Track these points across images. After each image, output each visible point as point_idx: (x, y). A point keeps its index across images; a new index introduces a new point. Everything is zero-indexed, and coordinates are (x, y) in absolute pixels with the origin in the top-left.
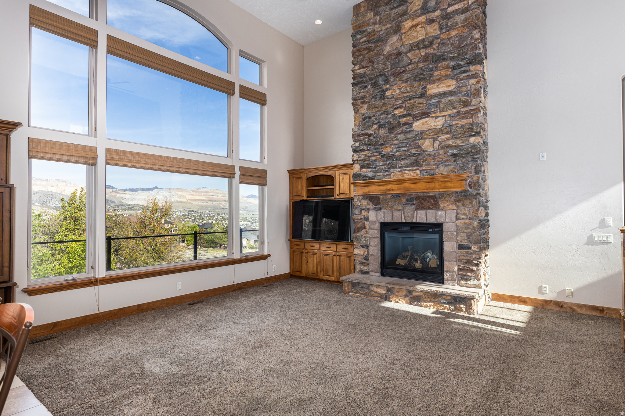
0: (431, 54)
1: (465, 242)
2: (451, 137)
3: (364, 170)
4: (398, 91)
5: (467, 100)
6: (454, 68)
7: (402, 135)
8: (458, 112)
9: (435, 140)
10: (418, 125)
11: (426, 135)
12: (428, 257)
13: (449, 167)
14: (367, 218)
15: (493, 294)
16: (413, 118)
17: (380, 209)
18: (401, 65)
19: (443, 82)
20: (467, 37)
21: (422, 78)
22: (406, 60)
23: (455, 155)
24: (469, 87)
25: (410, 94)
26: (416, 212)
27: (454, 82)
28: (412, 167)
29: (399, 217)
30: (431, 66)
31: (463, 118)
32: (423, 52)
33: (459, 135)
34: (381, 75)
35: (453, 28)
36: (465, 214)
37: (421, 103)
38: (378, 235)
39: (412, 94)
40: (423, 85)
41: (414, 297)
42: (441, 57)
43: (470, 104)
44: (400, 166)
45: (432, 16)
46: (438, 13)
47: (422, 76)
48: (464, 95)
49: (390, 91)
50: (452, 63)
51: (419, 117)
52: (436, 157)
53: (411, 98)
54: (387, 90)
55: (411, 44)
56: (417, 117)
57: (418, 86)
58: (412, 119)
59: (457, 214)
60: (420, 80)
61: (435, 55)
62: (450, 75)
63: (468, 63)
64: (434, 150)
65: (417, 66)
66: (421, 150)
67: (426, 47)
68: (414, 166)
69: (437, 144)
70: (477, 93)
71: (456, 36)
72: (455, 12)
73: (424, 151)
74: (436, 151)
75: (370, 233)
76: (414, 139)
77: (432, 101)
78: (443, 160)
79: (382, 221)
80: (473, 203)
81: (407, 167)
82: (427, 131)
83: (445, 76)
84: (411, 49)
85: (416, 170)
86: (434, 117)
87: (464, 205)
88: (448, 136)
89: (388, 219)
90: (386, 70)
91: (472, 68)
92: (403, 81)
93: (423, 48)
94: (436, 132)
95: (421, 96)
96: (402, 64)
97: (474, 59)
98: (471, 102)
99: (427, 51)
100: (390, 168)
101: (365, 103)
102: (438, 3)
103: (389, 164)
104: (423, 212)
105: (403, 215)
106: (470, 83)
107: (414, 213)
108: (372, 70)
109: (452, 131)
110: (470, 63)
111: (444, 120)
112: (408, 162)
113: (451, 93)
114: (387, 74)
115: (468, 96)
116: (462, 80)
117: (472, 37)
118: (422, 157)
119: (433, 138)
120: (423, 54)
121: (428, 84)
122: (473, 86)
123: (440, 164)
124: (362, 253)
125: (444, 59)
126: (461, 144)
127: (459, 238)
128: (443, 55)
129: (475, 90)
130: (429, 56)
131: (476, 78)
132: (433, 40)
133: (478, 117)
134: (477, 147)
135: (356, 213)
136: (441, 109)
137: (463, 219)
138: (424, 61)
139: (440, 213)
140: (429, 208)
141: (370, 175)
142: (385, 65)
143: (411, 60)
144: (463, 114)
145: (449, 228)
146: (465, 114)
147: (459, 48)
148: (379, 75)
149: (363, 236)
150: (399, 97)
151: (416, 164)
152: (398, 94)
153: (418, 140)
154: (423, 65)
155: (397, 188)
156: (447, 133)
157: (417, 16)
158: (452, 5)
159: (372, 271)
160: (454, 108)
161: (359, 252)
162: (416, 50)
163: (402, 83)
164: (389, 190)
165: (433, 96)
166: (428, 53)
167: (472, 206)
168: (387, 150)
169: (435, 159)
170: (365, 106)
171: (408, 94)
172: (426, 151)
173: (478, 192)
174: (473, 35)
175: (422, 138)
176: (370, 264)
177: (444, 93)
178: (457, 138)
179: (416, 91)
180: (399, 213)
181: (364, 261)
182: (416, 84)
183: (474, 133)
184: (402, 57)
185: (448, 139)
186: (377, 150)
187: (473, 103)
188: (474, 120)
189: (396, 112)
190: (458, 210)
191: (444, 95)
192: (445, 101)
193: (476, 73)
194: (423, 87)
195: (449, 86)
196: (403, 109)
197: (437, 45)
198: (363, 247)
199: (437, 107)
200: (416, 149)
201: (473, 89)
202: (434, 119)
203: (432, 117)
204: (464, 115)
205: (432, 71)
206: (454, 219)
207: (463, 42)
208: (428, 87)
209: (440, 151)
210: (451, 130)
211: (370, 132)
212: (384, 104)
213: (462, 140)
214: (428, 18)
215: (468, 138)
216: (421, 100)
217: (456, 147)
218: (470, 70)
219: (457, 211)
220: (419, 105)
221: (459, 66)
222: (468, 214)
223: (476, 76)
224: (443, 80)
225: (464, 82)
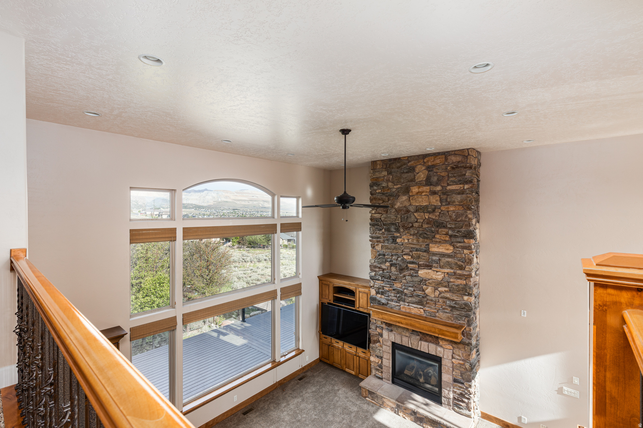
0: (433, 219)
1: (459, 378)
2: (449, 291)
3: (379, 296)
4: (406, 241)
5: (462, 265)
6: (451, 236)
7: (410, 277)
8: (455, 273)
9: (436, 289)
10: (422, 273)
11: (429, 283)
12: (430, 372)
13: (447, 314)
14: (381, 335)
15: (482, 413)
16: (419, 266)
17: (392, 331)
18: (409, 221)
19: (443, 245)
20: (462, 215)
21: (426, 237)
22: (412, 219)
23: (453, 308)
24: (464, 255)
25: (416, 246)
26: (420, 342)
27: (452, 248)
28: (417, 305)
29: (406, 341)
30: (433, 229)
31: (459, 278)
32: (427, 216)
33: (455, 291)
34: (393, 224)
35: (451, 203)
36: (459, 356)
37: (424, 257)
38: (391, 351)
39: (418, 247)
40: (427, 242)
41: (418, 417)
42: (441, 224)
43: (464, 269)
44: (407, 301)
45: (435, 189)
46: (439, 188)
47: (425, 235)
48: (459, 260)
49: (400, 239)
50: (450, 232)
51: (423, 266)
52: (437, 303)
54: (397, 237)
55: (417, 206)
56: (421, 266)
57: (423, 242)
58: (417, 267)
59: (453, 353)
60: (424, 238)
61: (436, 221)
62: (448, 241)
63: (463, 236)
64: (435, 297)
65: (422, 225)
66: (425, 293)
67: (430, 213)
68: (419, 305)
69: (437, 293)
71: (454, 211)
72: (452, 191)
73: (427, 295)
74: (437, 298)
75: (384, 348)
76: (419, 283)
77: (434, 258)
78: (442, 307)
79: (394, 341)
80: (466, 349)
81: (414, 304)
82: (429, 280)
83: (445, 240)
84: (417, 211)
85: (421, 308)
86: (435, 271)
87: (459, 349)
88: (447, 289)
89: (398, 341)
90: (397, 221)
91: (466, 240)
92: (411, 234)
93: (427, 213)
94: (437, 283)
95: (425, 251)
96: (409, 220)
97: (468, 235)
98: (465, 267)
99: (430, 216)
100: (399, 300)
101: (379, 242)
102: (439, 180)
103: (399, 297)
104: (426, 344)
105: (410, 342)
106: (465, 253)
107: (418, 342)
108: (386, 218)
109: (450, 286)
110: (465, 237)
111: (443, 275)
112: (414, 300)
113: (449, 256)
114: (398, 224)
115: (462, 262)
116: (458, 248)
117: (467, 216)
118: (426, 299)
119: (434, 287)
120: (427, 217)
121: (430, 243)
122: (466, 255)
123: (439, 310)
124: (377, 362)
125: (444, 227)
126: (456, 299)
127: (454, 373)
128: (443, 223)
129: (469, 259)
130: (432, 221)
131: (469, 249)
132: (435, 209)
133: (470, 281)
134: (469, 307)
135: (373, 328)
136: (441, 266)
137: (457, 359)
138: (427, 223)
139: (439, 349)
140: (430, 342)
141: (384, 301)
142: (397, 217)
143: (417, 219)
144: (458, 276)
145: (446, 363)
146: (460, 276)
147: (456, 221)
148: (391, 224)
149: (378, 348)
150: (407, 246)
151: (420, 303)
152: (406, 243)
153: (422, 285)
154: (427, 227)
155: (405, 323)
156: (445, 287)
157: (422, 185)
158: (450, 185)
159: (384, 378)
160: (452, 268)
161: (375, 360)
162: (421, 212)
163: (409, 236)
164: (399, 322)
165: (434, 254)
166: (430, 218)
167: (465, 350)
168: (397, 286)
169: (436, 304)
170: (380, 245)
171: (414, 246)
172: (429, 296)
173: (470, 341)
174: (467, 214)
175: (425, 285)
176: (383, 373)
177: (443, 254)
178: (453, 293)
179: (421, 246)
180: (407, 339)
181: (378, 368)
182: (421, 239)
183: (467, 294)
184: (410, 215)
185: (446, 291)
186: (389, 283)
187: (466, 269)
188: (467, 282)
189: (405, 257)
190: (454, 351)
191: (443, 255)
192: (445, 260)
193: (469, 246)
194: (426, 243)
195: (448, 249)
196: (410, 257)
197: (438, 214)
198: (378, 357)
199: (437, 263)
200: (421, 292)
201: (466, 258)
202: (435, 272)
203: (434, 271)
204: (460, 277)
205: (434, 233)
206: (450, 357)
207: (459, 218)
208: (431, 245)
209: (440, 299)
210: (448, 285)
211: (384, 267)
212: (395, 248)
213: (457, 295)
214: (431, 189)
215: (462, 295)
216: (425, 254)
217: (453, 300)
218: (464, 242)
219: (453, 351)
220: (423, 258)
221: (455, 236)
222: (461, 356)
223: (469, 248)
224: (443, 243)
225: (460, 251)
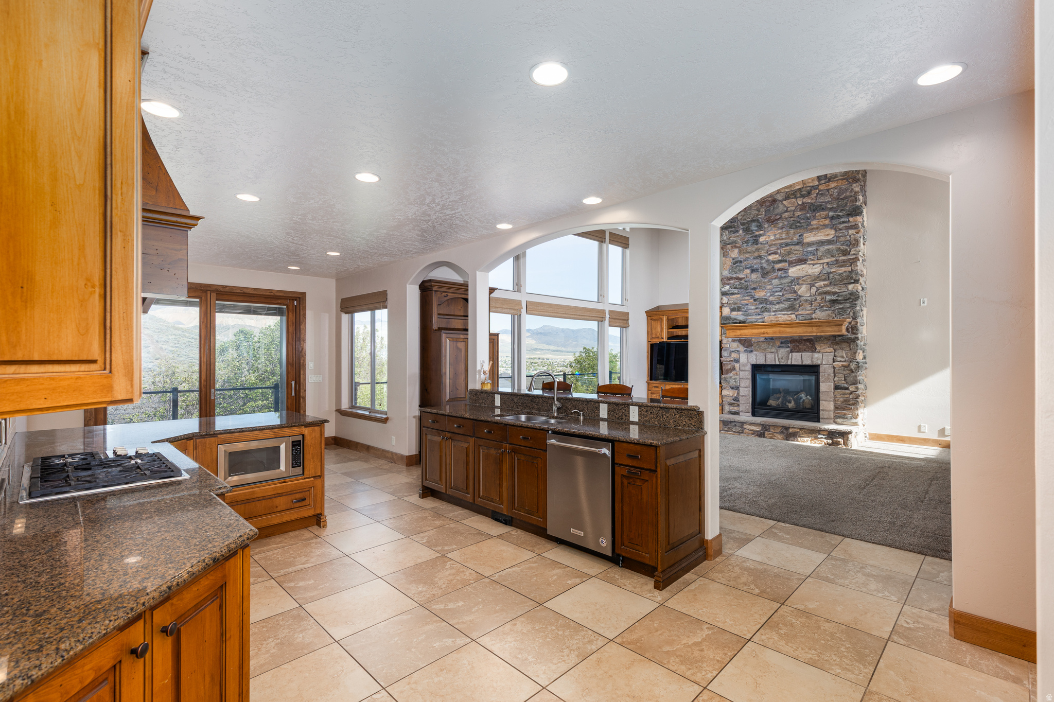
0: (808, 203)
1: (843, 383)
2: (829, 284)
3: (733, 313)
4: (772, 238)
5: (846, 249)
6: (832, 218)
7: (777, 280)
8: (837, 261)
9: (812, 286)
10: (794, 271)
11: (803, 280)
12: (801, 398)
13: (827, 312)
14: (737, 361)
15: (870, 434)
16: (789, 264)
17: (752, 351)
18: (776, 213)
19: (822, 231)
20: (846, 190)
21: (799, 226)
22: (781, 208)
23: (833, 302)
24: (848, 237)
25: (786, 241)
26: (790, 354)
27: (833, 232)
28: (787, 311)
29: (772, 358)
30: (808, 215)
31: (842, 266)
32: (800, 201)
33: (837, 282)
34: (753, 221)
35: (832, 180)
36: (842, 357)
37: (797, 250)
38: (750, 377)
39: (788, 241)
40: (800, 233)
41: (790, 433)
42: (819, 207)
43: (849, 253)
44: (774, 310)
47: (798, 224)
48: (843, 245)
49: (764, 237)
50: (831, 214)
51: (795, 263)
52: (813, 303)
53: (787, 245)
54: (760, 235)
55: (787, 192)
56: (792, 263)
57: (795, 234)
58: (787, 265)
59: (835, 356)
60: (797, 227)
61: (812, 204)
62: (828, 225)
63: (847, 214)
64: (811, 296)
65: (794, 214)
66: (797, 295)
67: (803, 196)
68: (790, 311)
69: (814, 290)
70: (857, 243)
71: (835, 188)
73: (800, 296)
74: (813, 296)
75: (741, 374)
76: (790, 284)
77: (810, 249)
78: (820, 305)
79: (754, 363)
80: (851, 346)
81: (782, 311)
82: (803, 277)
83: (823, 225)
84: (787, 198)
85: (791, 314)
86: (811, 264)
87: (843, 349)
88: (826, 282)
89: (761, 361)
90: (760, 216)
91: (851, 219)
92: (779, 228)
93: (800, 197)
94: (814, 278)
95: (798, 244)
96: (777, 211)
97: (853, 211)
98: (850, 251)
99: (804, 200)
100: (763, 312)
101: (736, 247)
103: (762, 308)
104: (799, 355)
105: (777, 358)
106: (850, 234)
107: (789, 355)
108: (744, 216)
109: (830, 278)
110: (850, 215)
111: (822, 267)
112: (782, 306)
113: (829, 242)
114: (760, 220)
115: (847, 245)
116: (841, 230)
117: (852, 190)
118: (798, 301)
119: (810, 284)
120: (800, 203)
121: (805, 232)
122: (852, 236)
123: (817, 309)
124: (731, 395)
125: (823, 209)
126: (839, 291)
127: (836, 379)
128: (821, 205)
129: (855, 240)
130: (806, 205)
131: (855, 229)
132: (811, 190)
133: (857, 266)
134: (856, 294)
135: (725, 355)
136: (819, 256)
137: (840, 361)
138: (801, 210)
139: (816, 355)
140: (805, 351)
141: (741, 318)
142: (759, 211)
143: (787, 208)
144: (842, 263)
145: (826, 371)
146: (844, 262)
147: (838, 199)
148: (751, 221)
149: (733, 377)
150: (774, 243)
151: (792, 308)
152: (771, 241)
153: (793, 285)
154: (800, 214)
155: (771, 331)
156: (824, 280)
159: (742, 412)
160: (833, 256)
161: (728, 393)
162: (792, 198)
163: (777, 230)
164: (764, 333)
165: (810, 244)
166: (805, 203)
167: (850, 349)
168: (760, 294)
169: (812, 304)
170: (736, 251)
171: (783, 241)
172: (802, 296)
173: (856, 336)
174: (853, 187)
175: (798, 284)
176: (740, 405)
178: (835, 285)
179: (792, 238)
180: (773, 355)
181: (733, 402)
182: (792, 231)
183: (853, 281)
184: (778, 205)
185: (825, 286)
186: (749, 294)
187: (852, 252)
188: (853, 268)
189: (771, 258)
190: (836, 353)
191: (822, 243)
192: (823, 249)
193: (855, 224)
195: (827, 235)
196: (778, 256)
197: (815, 195)
198: (732, 388)
199: (814, 254)
200: (792, 295)
201: (852, 239)
202: (812, 266)
203: (810, 264)
204: (843, 264)
205: (809, 219)
206: (831, 361)
207: (842, 194)
208: (805, 235)
209: (817, 297)
210: (829, 277)
211: (741, 276)
212: (758, 250)
213: (840, 287)
215: (847, 285)
216: (797, 247)
217: (834, 293)
218: (849, 221)
219: (834, 354)
220: (796, 252)
221: (839, 217)
222: (845, 357)
223: (855, 227)
224: (821, 229)
225: (843, 232)
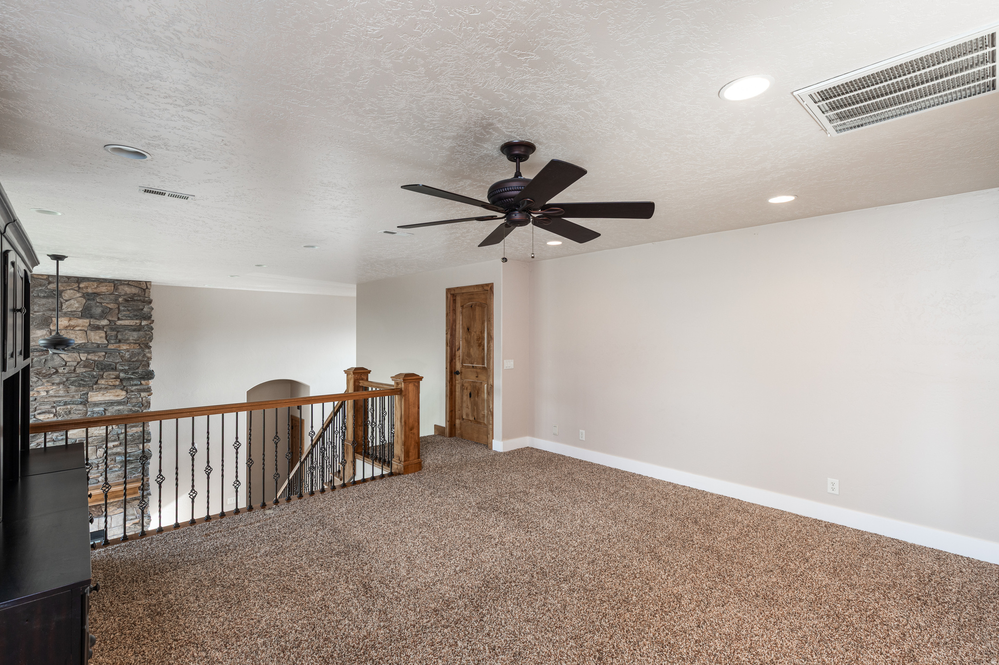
0: (95, 361)
2: (119, 444)
4: (44, 394)
5: (138, 411)
6: (122, 380)
9: (99, 447)
10: (74, 432)
13: (116, 473)
19: (111, 391)
20: (139, 354)
21: (82, 385)
24: (141, 399)
25: (64, 399)
27: (124, 393)
30: (95, 373)
31: (133, 427)
32: (84, 357)
35: (123, 341)
36: (133, 515)
37: (80, 410)
39: (67, 399)
40: (83, 391)
42: (108, 366)
45: (98, 323)
46: (105, 322)
47: (81, 382)
48: (134, 406)
50: (122, 375)
52: (100, 465)
53: (66, 404)
57: (76, 391)
59: (125, 515)
60: (80, 385)
61: (100, 363)
62: (118, 385)
63: (141, 378)
64: (97, 458)
65: (75, 370)
67: (88, 353)
69: (102, 452)
70: (149, 405)
71: (127, 350)
72: (125, 327)
74: (100, 458)
77: (97, 409)
83: (113, 385)
87: (134, 506)
88: (116, 443)
91: (143, 382)
92: (54, 383)
93: (84, 353)
94: (101, 440)
95: (81, 403)
97: (146, 375)
99: (90, 357)
102: (105, 312)
106: (142, 396)
109: (121, 439)
110: (143, 378)
113: (119, 403)
116: (132, 391)
117: (145, 355)
119: (96, 446)
120: (84, 359)
121: (90, 391)
122: (144, 399)
125: (112, 369)
126: (131, 451)
128: (110, 365)
129: (147, 401)
130: (92, 363)
131: (147, 392)
132: (98, 348)
133: (149, 426)
137: (131, 519)
138: (85, 367)
143: (67, 362)
145: (115, 532)
147: (130, 361)
150: (46, 400)
152: (42, 397)
154: (84, 371)
156: (114, 441)
157: (76, 317)
158: (122, 320)
162: (74, 352)
163: (51, 385)
165: (96, 404)
166: (90, 359)
171: (60, 399)
174: (145, 353)
177: (112, 403)
179: (73, 397)
182: (73, 388)
185: (114, 446)
188: (145, 428)
189: (41, 417)
192: (112, 409)
193: (148, 388)
194: (82, 393)
195: (118, 396)
196: (52, 415)
197: (104, 354)
201: (144, 402)
205: (96, 378)
207: (135, 357)
208: (90, 394)
210: (119, 437)
213: (131, 447)
214: (92, 323)
215: (138, 444)
218: (141, 384)
219: (125, 513)
220: (79, 412)
221: (130, 379)
222: (136, 514)
223: (148, 390)
224: (110, 389)
225: (136, 395)
